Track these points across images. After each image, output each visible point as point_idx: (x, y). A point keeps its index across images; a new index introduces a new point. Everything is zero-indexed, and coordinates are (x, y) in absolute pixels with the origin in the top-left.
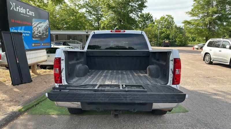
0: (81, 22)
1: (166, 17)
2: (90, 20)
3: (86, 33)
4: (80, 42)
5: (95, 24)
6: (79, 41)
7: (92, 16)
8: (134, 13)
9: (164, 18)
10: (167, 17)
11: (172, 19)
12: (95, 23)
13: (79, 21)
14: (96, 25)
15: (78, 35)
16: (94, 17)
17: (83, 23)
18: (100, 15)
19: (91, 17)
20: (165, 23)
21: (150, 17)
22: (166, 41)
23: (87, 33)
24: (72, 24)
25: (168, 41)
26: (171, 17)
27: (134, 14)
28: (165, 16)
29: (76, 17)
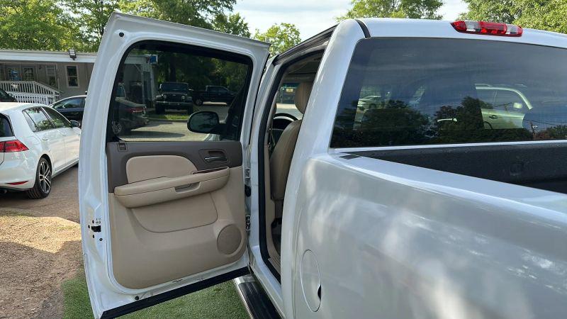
0: (44, 27)
1: (283, 28)
2: (74, 20)
3: (71, 60)
4: (47, 88)
5: (93, 34)
6: (45, 82)
7: (80, 10)
8: (211, 9)
9: (276, 30)
10: (285, 28)
11: (296, 34)
12: (90, 31)
13: (37, 23)
14: (95, 37)
15: (41, 65)
16: (87, 12)
17: (54, 29)
18: (105, 9)
19: (76, 12)
20: (280, 42)
21: (241, 24)
22: (287, 90)
23: (74, 57)
24: (12, 29)
25: (292, 90)
26: (294, 30)
27: (211, 12)
28: (279, 25)
29: (25, 10)
